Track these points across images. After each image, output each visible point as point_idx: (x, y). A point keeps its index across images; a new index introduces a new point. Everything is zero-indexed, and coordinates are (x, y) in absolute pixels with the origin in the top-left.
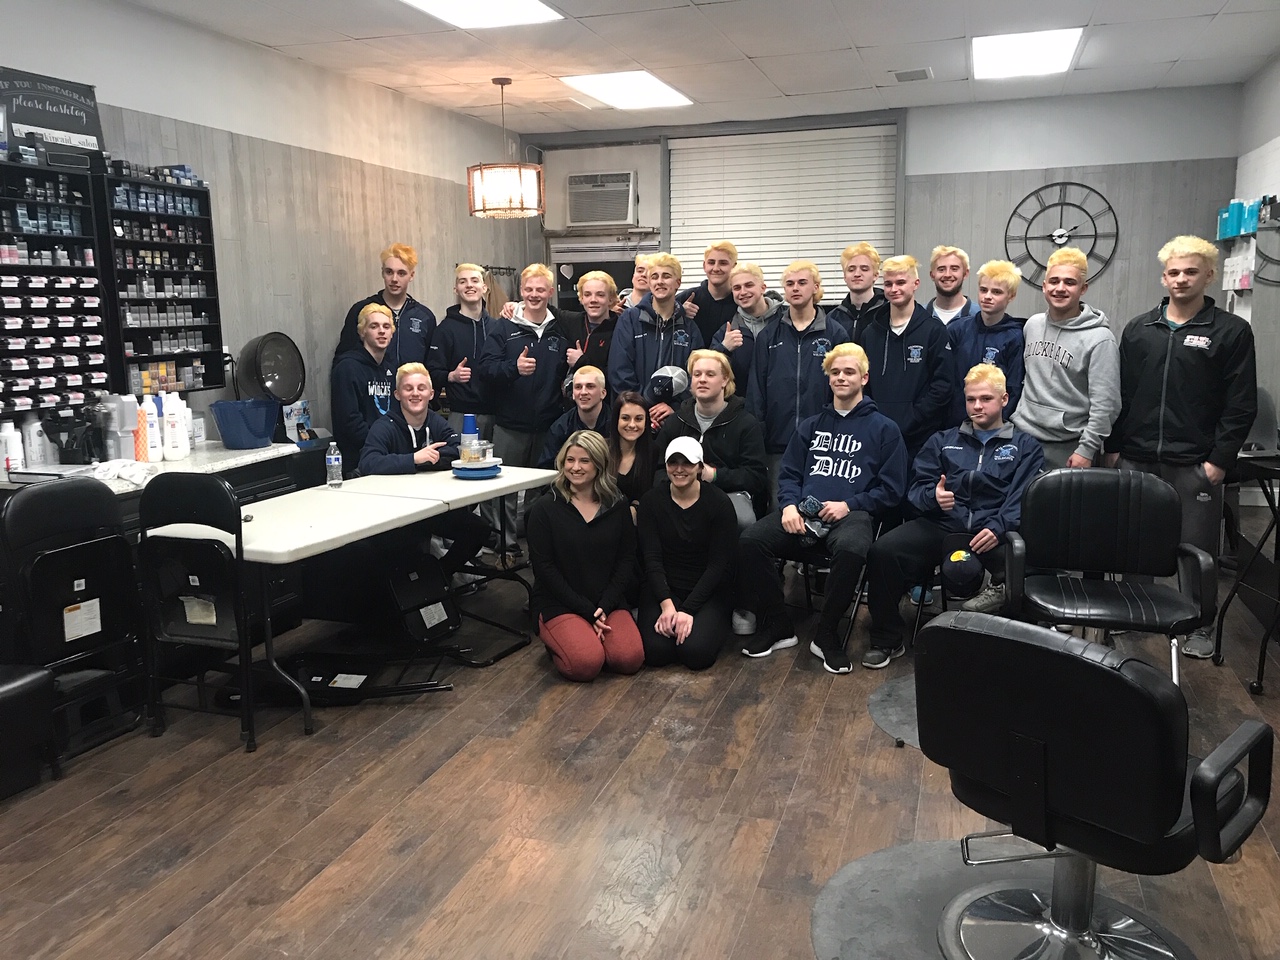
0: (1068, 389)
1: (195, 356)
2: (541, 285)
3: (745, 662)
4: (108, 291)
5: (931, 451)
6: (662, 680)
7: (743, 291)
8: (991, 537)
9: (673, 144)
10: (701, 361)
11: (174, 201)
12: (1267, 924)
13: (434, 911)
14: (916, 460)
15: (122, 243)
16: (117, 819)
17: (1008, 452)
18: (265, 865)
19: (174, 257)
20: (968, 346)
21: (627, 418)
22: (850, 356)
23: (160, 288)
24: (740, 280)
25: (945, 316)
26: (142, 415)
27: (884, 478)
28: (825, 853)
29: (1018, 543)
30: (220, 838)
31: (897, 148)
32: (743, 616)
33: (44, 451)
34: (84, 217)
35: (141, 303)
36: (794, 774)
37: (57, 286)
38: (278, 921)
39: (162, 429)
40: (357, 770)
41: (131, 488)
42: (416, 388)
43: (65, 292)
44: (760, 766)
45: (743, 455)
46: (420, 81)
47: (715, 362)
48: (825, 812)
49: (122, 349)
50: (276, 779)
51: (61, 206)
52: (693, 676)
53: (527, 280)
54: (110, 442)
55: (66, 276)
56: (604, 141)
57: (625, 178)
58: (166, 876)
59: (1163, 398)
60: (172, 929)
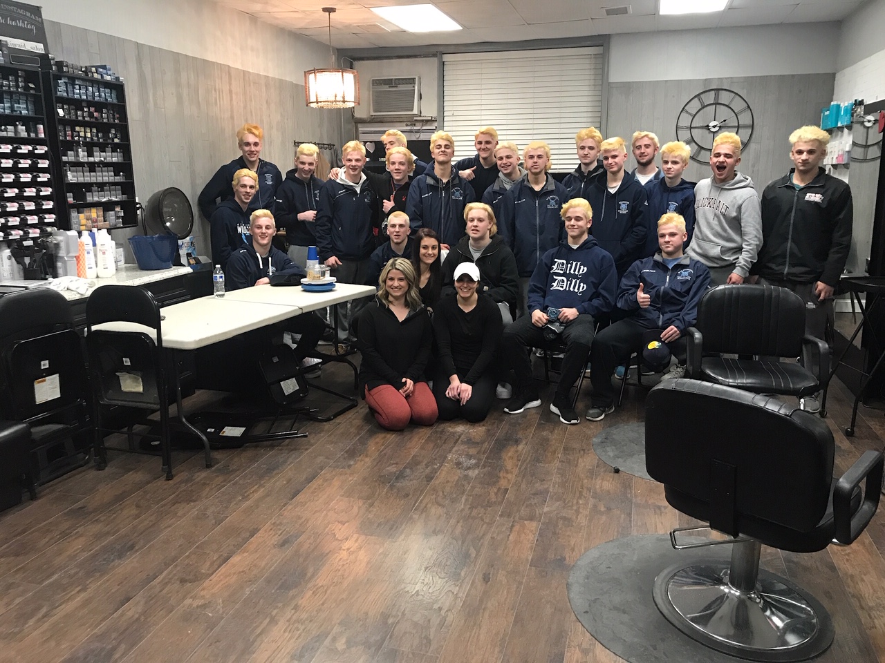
0: (725, 230)
1: (116, 203)
2: (359, 157)
3: (506, 417)
4: (54, 156)
5: (633, 273)
6: (451, 430)
7: (504, 161)
8: (676, 332)
9: (446, 58)
10: (473, 211)
11: (99, 92)
12: (869, 586)
13: (310, 585)
14: (623, 279)
15: (63, 121)
16: (81, 526)
17: (686, 273)
18: (188, 556)
19: (100, 132)
20: (656, 200)
21: (426, 247)
22: (579, 208)
23: (90, 154)
24: (503, 154)
25: (643, 179)
26: (82, 245)
27: (603, 292)
28: (572, 543)
29: (697, 335)
30: (155, 538)
31: (603, 64)
32: (504, 386)
33: (12, 270)
34: (36, 101)
35: (77, 165)
36: (547, 491)
37: (19, 151)
38: (202, 593)
39: (96, 256)
40: (246, 492)
41: (78, 297)
42: (264, 228)
43: (24, 156)
44: (523, 486)
45: (503, 276)
46: (270, 9)
47: (483, 211)
48: (570, 516)
49: (65, 198)
50: (190, 498)
51: (21, 94)
52: (472, 427)
53: (348, 154)
54: (59, 264)
55: (25, 144)
56: (396, 55)
57: (412, 81)
58: (120, 564)
59: (790, 237)
60: (128, 599)
